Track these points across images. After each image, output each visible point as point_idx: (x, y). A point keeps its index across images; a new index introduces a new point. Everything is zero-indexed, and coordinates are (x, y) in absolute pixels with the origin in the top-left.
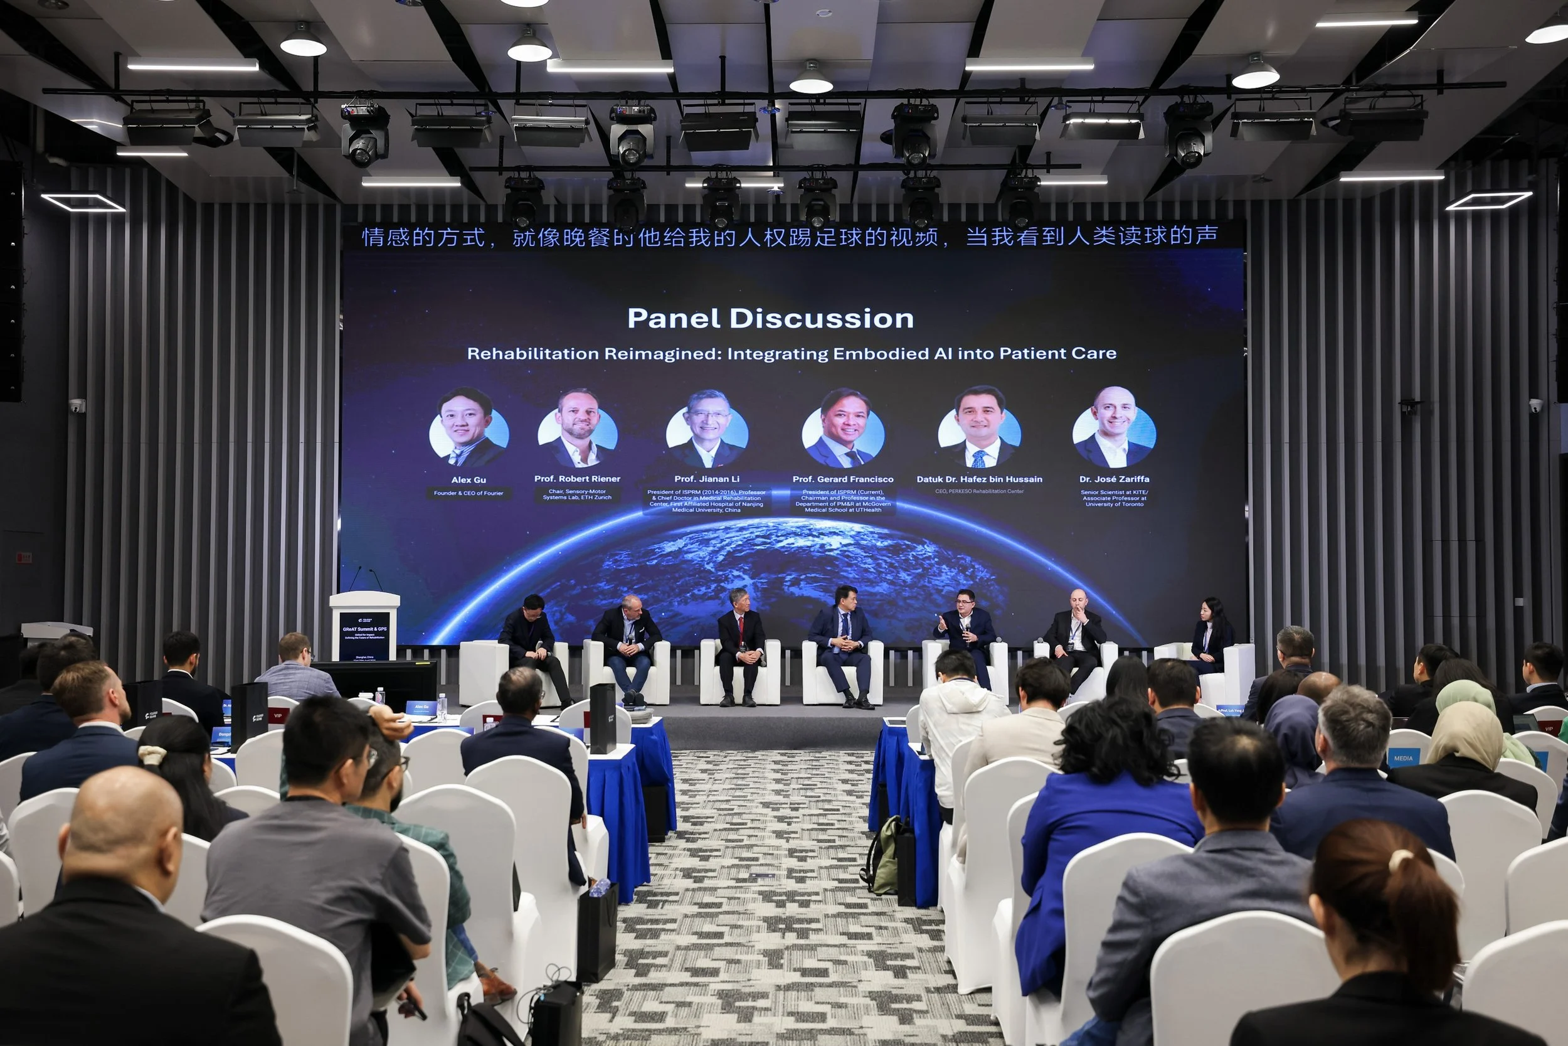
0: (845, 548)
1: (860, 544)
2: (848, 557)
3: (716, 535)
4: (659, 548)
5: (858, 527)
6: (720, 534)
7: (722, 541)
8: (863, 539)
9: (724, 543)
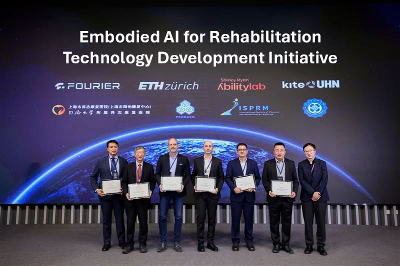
0: (222, 154)
1: (229, 152)
2: (223, 158)
3: (157, 147)
4: (129, 154)
5: (228, 143)
6: (159, 146)
7: (160, 150)
8: (231, 149)
9: (162, 151)
